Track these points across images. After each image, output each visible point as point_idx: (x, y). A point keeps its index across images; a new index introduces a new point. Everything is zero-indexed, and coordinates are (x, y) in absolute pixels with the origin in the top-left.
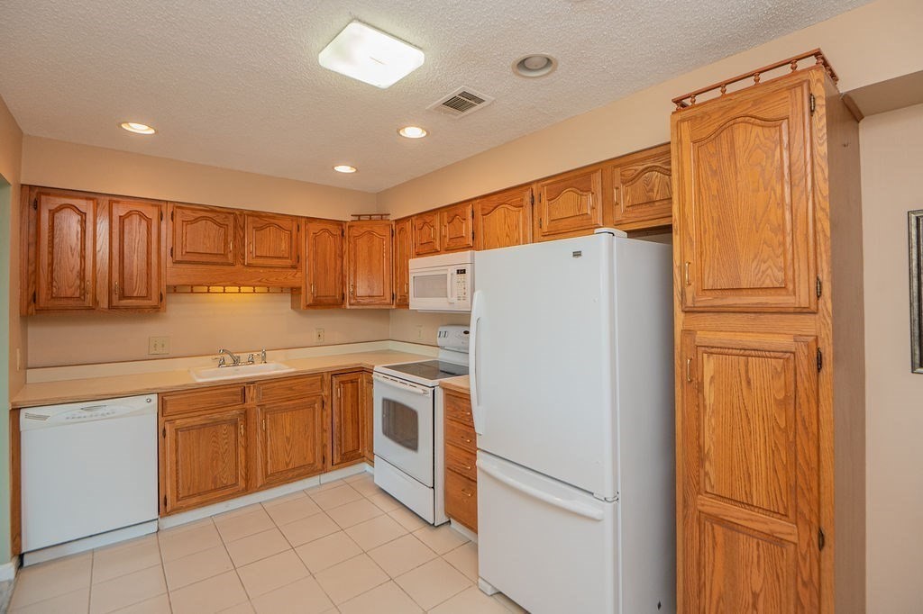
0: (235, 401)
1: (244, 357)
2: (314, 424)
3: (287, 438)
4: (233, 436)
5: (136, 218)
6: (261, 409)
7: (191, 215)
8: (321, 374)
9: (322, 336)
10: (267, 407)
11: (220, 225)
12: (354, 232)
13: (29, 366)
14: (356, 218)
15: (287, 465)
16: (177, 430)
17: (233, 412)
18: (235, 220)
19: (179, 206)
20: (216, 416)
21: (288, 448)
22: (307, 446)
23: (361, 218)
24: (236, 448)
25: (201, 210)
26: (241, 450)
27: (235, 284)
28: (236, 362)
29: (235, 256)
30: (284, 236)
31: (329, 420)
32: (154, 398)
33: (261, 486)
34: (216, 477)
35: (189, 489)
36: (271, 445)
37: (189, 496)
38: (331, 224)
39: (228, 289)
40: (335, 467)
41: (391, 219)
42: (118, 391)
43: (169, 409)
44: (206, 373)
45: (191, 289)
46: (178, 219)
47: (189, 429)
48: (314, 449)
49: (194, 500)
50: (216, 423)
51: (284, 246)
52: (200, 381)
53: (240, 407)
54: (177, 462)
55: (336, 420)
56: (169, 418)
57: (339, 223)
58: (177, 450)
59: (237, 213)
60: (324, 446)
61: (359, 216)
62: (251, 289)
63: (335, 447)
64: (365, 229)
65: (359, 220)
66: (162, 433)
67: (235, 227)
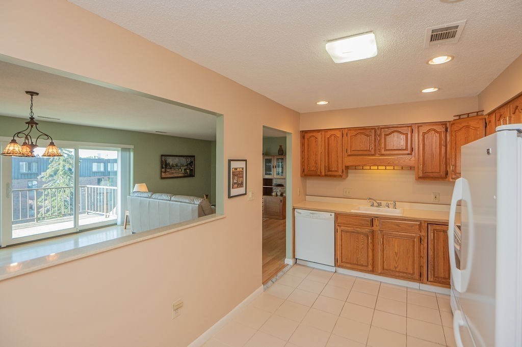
0: (367, 224)
1: (384, 203)
2: (414, 250)
3: (395, 253)
4: (366, 241)
5: (333, 137)
6: (381, 232)
7: (354, 133)
8: (420, 221)
9: (438, 197)
10: (384, 232)
11: (368, 136)
12: (455, 128)
13: (307, 194)
14: (457, 118)
15: (396, 268)
16: (342, 231)
17: (366, 230)
18: (375, 132)
19: (349, 129)
20: (358, 229)
21: (397, 259)
22: (408, 262)
23: (462, 117)
24: (368, 248)
25: (359, 130)
26: (370, 251)
27: (374, 165)
28: (379, 205)
29: (375, 150)
30: (403, 137)
31: (425, 251)
32: (333, 214)
33: (380, 273)
34: (358, 258)
35: (346, 259)
36: (386, 253)
37: (346, 263)
38: (436, 125)
39: (372, 167)
40: (428, 283)
41: (485, 114)
42: (319, 208)
43: (339, 221)
44: (364, 208)
45: (355, 168)
46: (349, 135)
47: (347, 232)
48: (413, 266)
49: (349, 265)
50: (358, 233)
51: (403, 143)
52: (352, 211)
53: (371, 228)
54: (342, 245)
55: (431, 253)
56: (340, 225)
57: (444, 124)
58: (342, 240)
59: (377, 128)
60: (421, 267)
61: (460, 116)
62: (384, 168)
63: (429, 270)
64: (464, 124)
65: (460, 118)
66: (336, 231)
67: (375, 135)
